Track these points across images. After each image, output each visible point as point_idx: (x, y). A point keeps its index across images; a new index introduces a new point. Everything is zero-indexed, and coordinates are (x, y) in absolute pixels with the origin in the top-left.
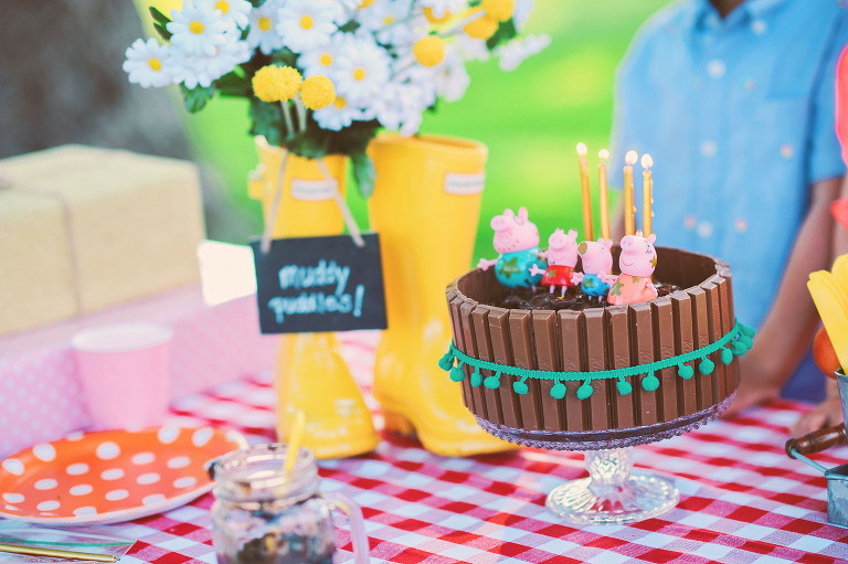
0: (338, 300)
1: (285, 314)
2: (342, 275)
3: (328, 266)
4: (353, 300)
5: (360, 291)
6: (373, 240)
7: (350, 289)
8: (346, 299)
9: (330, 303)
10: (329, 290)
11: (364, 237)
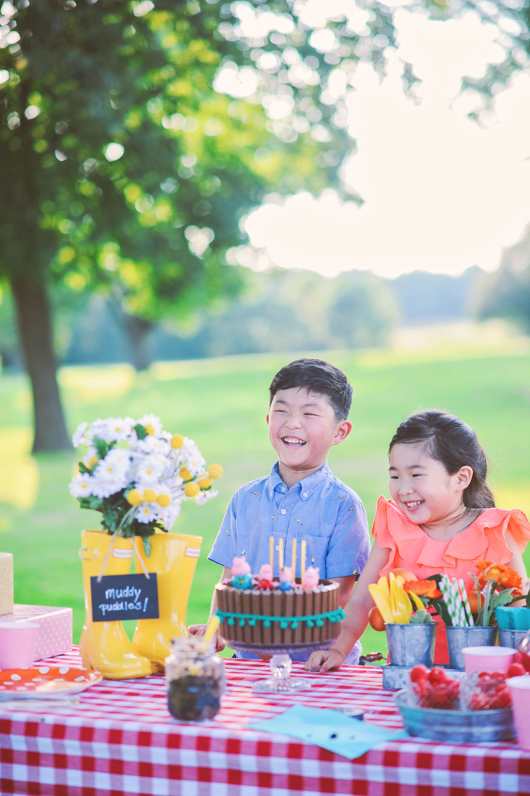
0: (135, 605)
1: (106, 611)
2: (138, 593)
3: (130, 588)
4: (143, 605)
5: (147, 600)
6: (153, 576)
7: (141, 599)
8: (139, 604)
9: (131, 606)
10: (130, 600)
11: (150, 574)
